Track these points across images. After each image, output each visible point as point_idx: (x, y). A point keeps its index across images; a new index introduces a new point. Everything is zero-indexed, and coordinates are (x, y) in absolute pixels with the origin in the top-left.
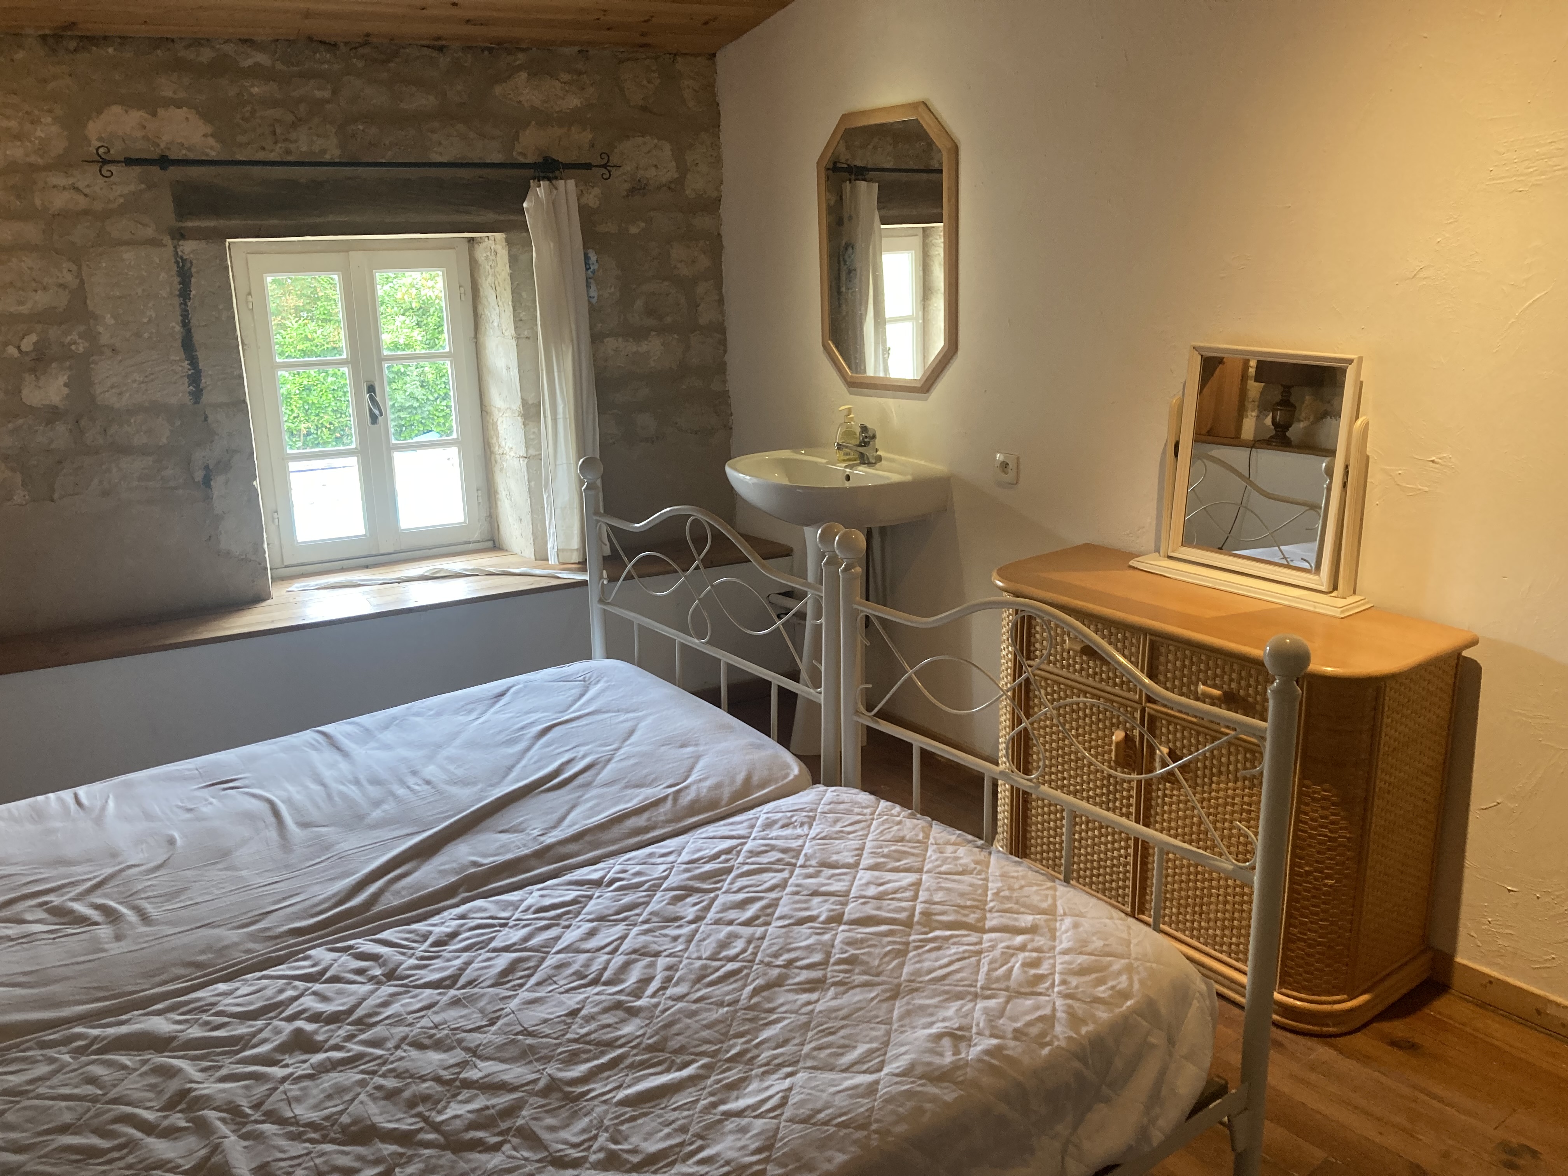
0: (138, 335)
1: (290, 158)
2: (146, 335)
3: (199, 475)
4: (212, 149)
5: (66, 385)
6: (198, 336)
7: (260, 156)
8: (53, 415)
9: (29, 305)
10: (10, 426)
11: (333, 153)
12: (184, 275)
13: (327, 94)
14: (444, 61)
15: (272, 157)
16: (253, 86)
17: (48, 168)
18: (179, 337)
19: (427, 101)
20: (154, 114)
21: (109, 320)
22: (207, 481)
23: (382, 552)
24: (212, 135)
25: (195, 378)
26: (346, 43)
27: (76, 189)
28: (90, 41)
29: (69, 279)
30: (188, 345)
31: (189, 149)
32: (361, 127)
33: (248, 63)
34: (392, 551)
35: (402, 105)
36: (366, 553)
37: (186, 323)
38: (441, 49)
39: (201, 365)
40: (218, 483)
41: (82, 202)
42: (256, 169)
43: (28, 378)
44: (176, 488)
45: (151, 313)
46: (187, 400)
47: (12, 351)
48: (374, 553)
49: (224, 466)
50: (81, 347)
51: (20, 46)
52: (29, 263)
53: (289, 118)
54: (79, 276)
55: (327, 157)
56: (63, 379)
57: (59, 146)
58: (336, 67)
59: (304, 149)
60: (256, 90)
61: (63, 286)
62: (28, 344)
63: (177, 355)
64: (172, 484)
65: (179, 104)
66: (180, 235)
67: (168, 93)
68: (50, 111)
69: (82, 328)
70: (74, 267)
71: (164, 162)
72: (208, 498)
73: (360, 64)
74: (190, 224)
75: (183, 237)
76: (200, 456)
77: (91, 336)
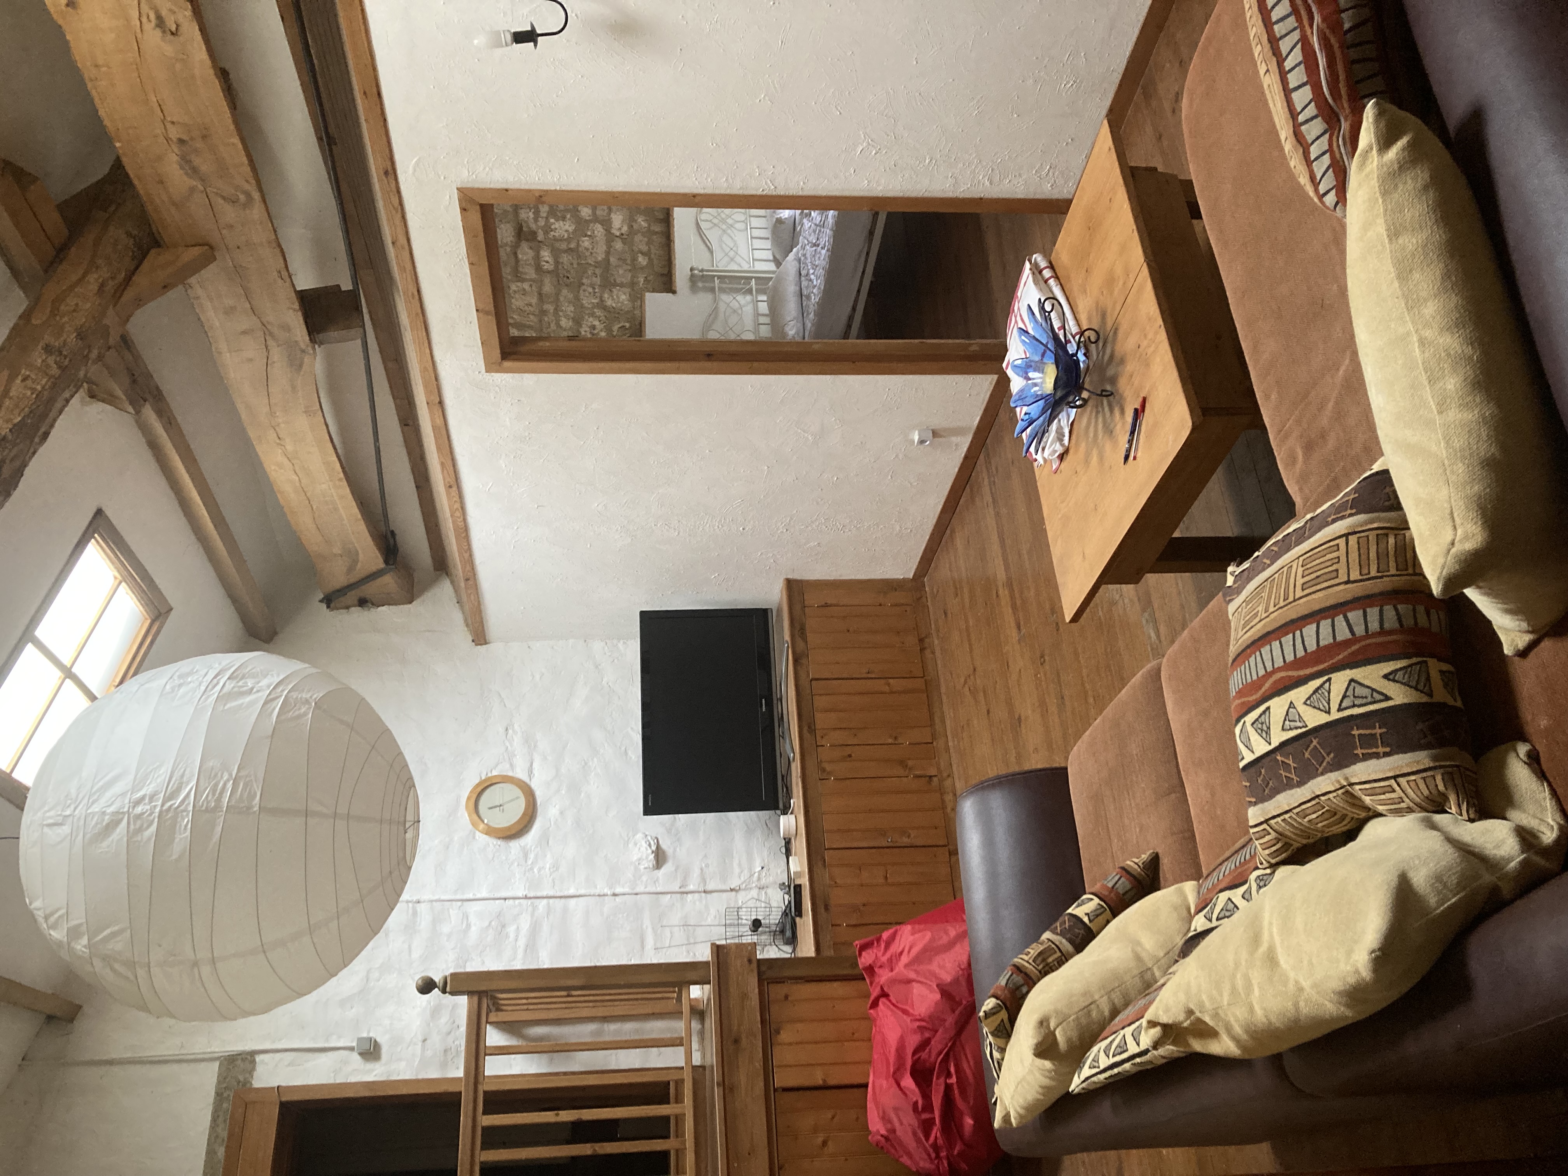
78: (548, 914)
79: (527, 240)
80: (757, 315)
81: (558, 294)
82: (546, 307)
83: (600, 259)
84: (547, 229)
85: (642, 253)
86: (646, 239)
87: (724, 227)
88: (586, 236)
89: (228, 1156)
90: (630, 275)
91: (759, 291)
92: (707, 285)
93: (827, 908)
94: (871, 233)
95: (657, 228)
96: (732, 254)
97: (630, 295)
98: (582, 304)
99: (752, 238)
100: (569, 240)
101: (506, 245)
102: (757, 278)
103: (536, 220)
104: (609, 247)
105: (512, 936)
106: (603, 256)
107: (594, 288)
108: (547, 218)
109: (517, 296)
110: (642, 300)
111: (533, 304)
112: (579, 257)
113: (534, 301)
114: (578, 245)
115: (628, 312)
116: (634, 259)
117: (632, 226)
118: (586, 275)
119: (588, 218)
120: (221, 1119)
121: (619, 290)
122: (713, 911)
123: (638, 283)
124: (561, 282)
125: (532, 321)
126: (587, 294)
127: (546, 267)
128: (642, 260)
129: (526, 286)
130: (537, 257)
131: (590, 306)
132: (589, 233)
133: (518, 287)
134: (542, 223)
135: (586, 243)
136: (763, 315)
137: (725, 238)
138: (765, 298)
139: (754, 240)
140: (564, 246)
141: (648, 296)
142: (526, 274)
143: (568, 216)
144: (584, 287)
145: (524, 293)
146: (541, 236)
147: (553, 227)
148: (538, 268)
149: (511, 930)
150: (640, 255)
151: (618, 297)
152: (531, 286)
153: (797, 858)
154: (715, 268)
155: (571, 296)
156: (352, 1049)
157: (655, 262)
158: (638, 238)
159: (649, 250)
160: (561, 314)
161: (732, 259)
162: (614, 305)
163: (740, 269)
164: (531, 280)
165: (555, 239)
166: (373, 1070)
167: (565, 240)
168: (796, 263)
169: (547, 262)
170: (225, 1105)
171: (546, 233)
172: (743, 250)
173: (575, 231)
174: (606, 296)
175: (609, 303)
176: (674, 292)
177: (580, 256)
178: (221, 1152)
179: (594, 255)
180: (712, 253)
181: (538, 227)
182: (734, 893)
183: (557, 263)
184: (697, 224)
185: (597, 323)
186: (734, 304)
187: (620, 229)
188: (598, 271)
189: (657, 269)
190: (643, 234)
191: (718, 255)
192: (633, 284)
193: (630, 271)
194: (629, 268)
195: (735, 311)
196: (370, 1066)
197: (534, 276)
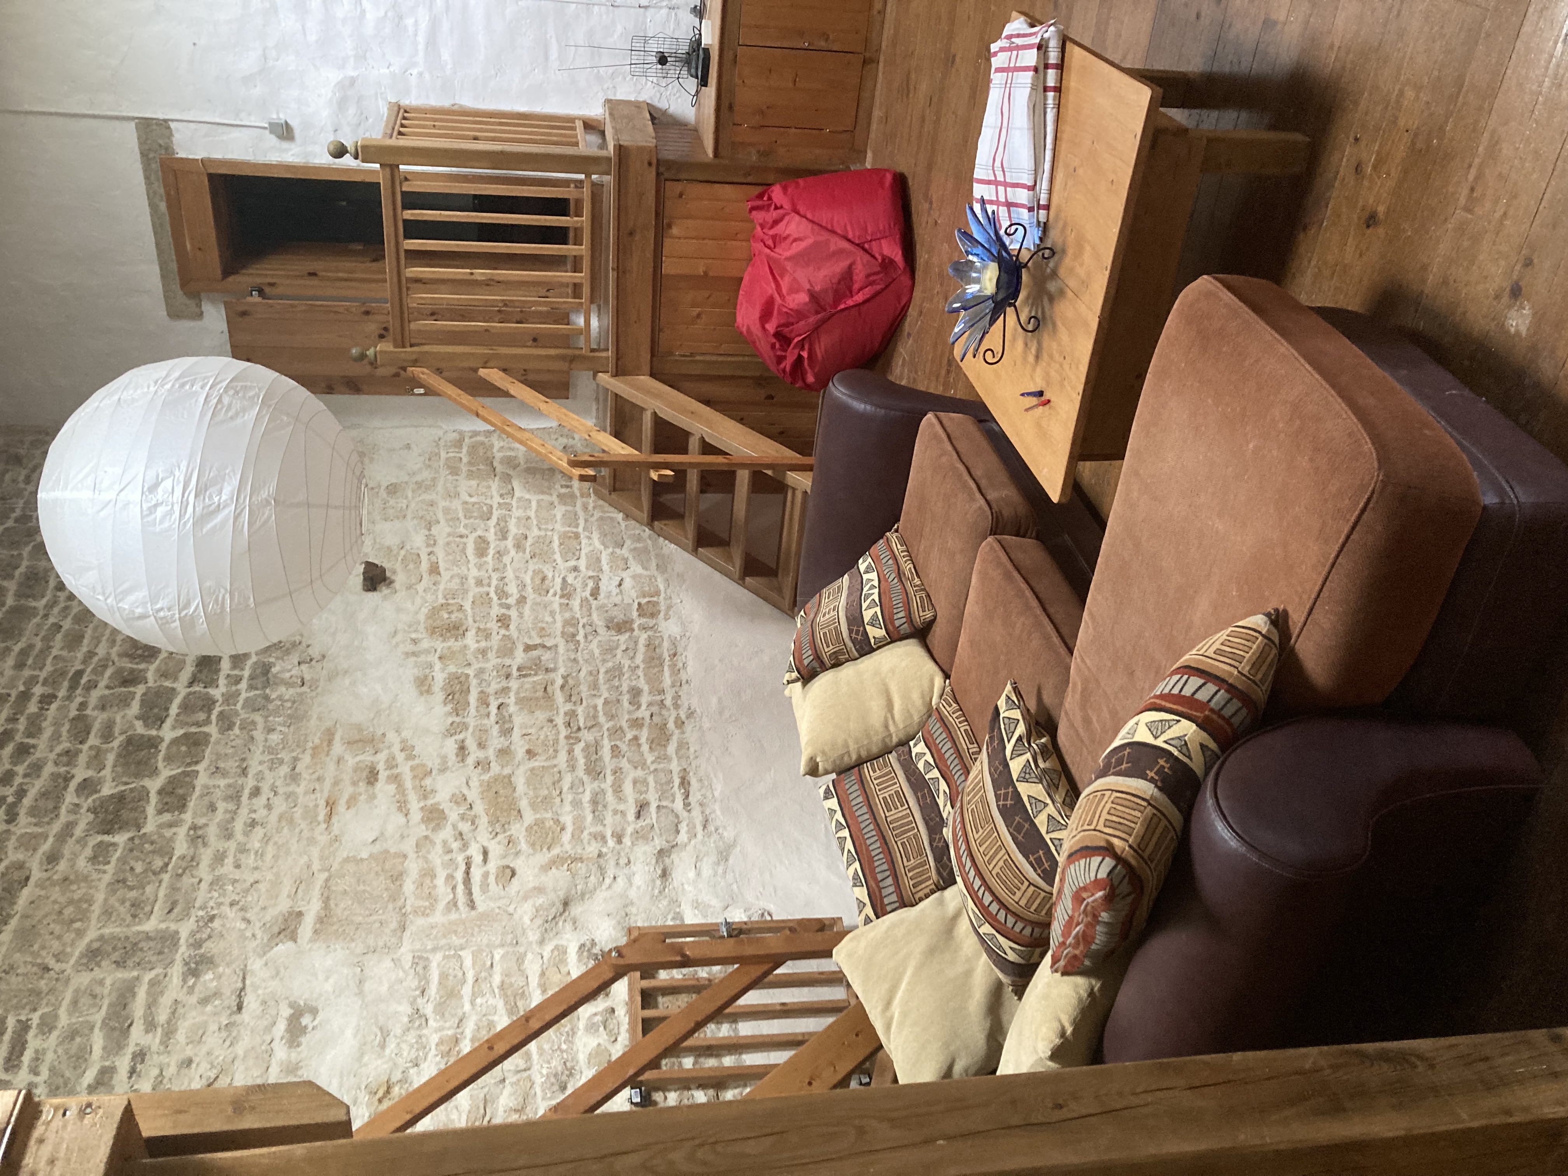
78: (447, 11)
89: (169, 207)
93: (731, 107)
105: (411, 29)
120: (153, 177)
122: (619, 29)
149: (409, 21)
153: (710, 22)
156: (265, 128)
166: (290, 150)
170: (154, 166)
178: (163, 206)
182: (642, 10)
196: (285, 145)
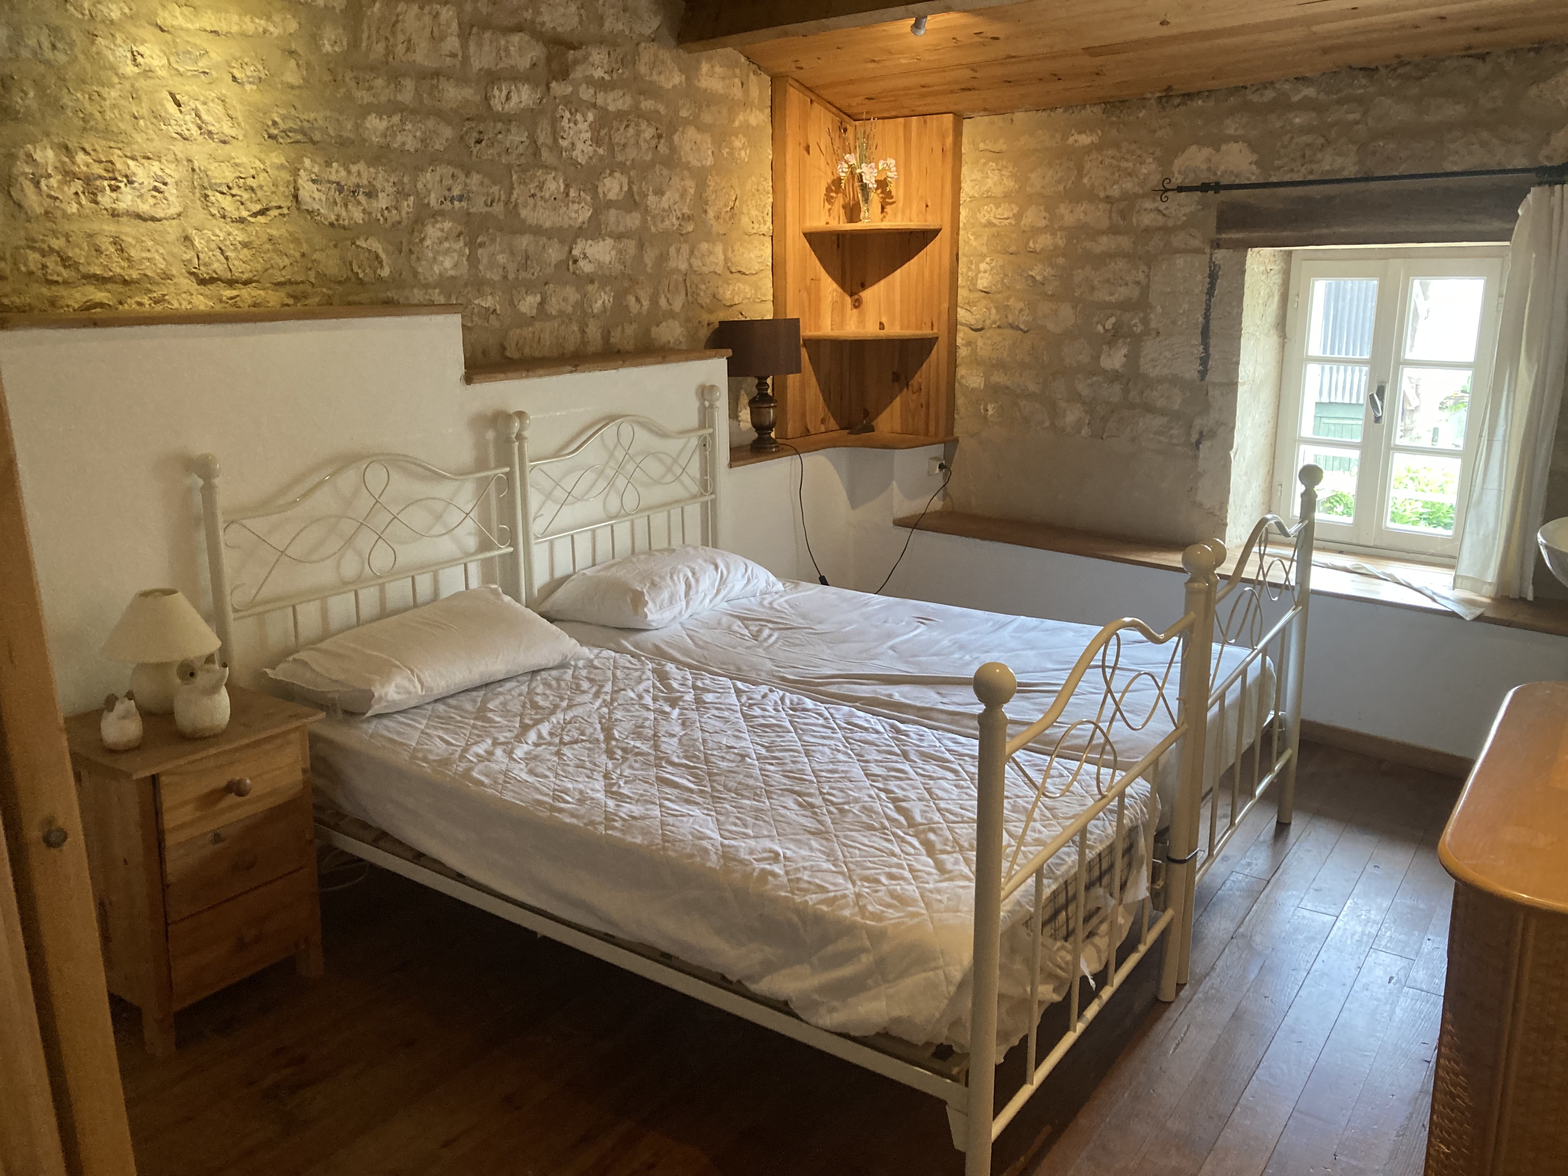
0: (1174, 323)
1: (1311, 177)
2: (1180, 323)
3: (1194, 437)
4: (1252, 174)
5: (1125, 356)
6: (1214, 326)
7: (1287, 178)
8: (1115, 377)
9: (1116, 296)
10: (1089, 381)
11: (1351, 170)
12: (1213, 277)
13: (1356, 116)
14: (1483, 69)
15: (1297, 177)
16: (1296, 116)
17: (1143, 196)
18: (1200, 326)
19: (1454, 111)
20: (1218, 150)
21: (1159, 309)
22: (1198, 443)
23: (1361, 543)
24: (1256, 163)
25: (1204, 361)
26: (1387, 67)
27: (1159, 211)
28: (1189, 96)
29: (1141, 277)
30: (1205, 333)
31: (1237, 176)
32: (1381, 143)
33: (1296, 98)
34: (1371, 544)
35: (1426, 118)
36: (1348, 540)
37: (1207, 317)
38: (1483, 57)
39: (1211, 350)
40: (1205, 446)
41: (1160, 220)
42: (1282, 190)
43: (1105, 348)
44: (1178, 445)
45: (1186, 306)
46: (1196, 375)
47: (1100, 328)
48: (1355, 542)
49: (1212, 434)
50: (1139, 329)
51: (1144, 107)
52: (1121, 264)
53: (1321, 141)
54: (1148, 276)
55: (1346, 174)
56: (1124, 351)
57: (1155, 180)
58: (1371, 89)
59: (1327, 168)
60: (1297, 120)
61: (1138, 283)
62: (1109, 324)
63: (1197, 340)
64: (1175, 441)
65: (1236, 139)
66: (1217, 245)
67: (1231, 131)
68: (1153, 154)
69: (1141, 315)
70: (1147, 270)
71: (1217, 187)
72: (1196, 457)
73: (1393, 84)
74: (1224, 236)
75: (1218, 246)
76: (1198, 422)
77: (1145, 321)
79: (549, 59)
80: (434, 567)
81: (439, 114)
82: (409, 84)
83: (524, 213)
84: (575, 105)
85: (542, 303)
86: (570, 309)
87: (610, 472)
88: (567, 186)
90: (497, 278)
91: (487, 565)
92: (491, 451)
94: (666, 959)
95: (594, 331)
96: (559, 494)
97: (453, 278)
98: (422, 170)
99: (593, 531)
100: (555, 147)
101: (537, 12)
102: (514, 555)
103: (590, 81)
104: (551, 233)
106: (529, 221)
107: (461, 198)
108: (594, 105)
109: (427, 19)
110: (447, 308)
111: (411, 57)
112: (523, 169)
113: (422, 57)
114: (547, 168)
115: (415, 274)
116: (529, 287)
117: (592, 282)
118: (486, 181)
119: (600, 190)
121: (461, 253)
123: (481, 294)
124: (468, 125)
125: (369, 48)
126: (448, 182)
127: (498, 95)
128: (528, 304)
129: (452, 43)
130: (515, 77)
131: (420, 186)
132: (573, 193)
133: (449, 25)
134: (586, 93)
135: (554, 185)
136: (436, 581)
137: (590, 476)
138: (474, 584)
139: (589, 534)
140: (543, 137)
141: (456, 320)
142: (480, 45)
143: (601, 151)
144: (462, 177)
145: (436, 39)
146: (559, 89)
147: (579, 117)
148: (492, 78)
150: (538, 298)
151: (447, 252)
152: (453, 55)
154: (529, 464)
155: (438, 145)
157: (527, 332)
158: (572, 294)
159: (549, 317)
160: (396, 119)
161: (548, 496)
162: (428, 242)
163: (531, 518)
164: (466, 60)
165: (555, 121)
167: (555, 140)
168: (556, 659)
169: (508, 98)
171: (567, 101)
172: (569, 515)
173: (575, 163)
174: (447, 225)
175: (433, 232)
176: (468, 379)
177: (524, 171)
179: (531, 201)
180: (557, 454)
181: (576, 85)
183: (508, 119)
184: (611, 419)
185: (383, 201)
186: (453, 518)
187: (585, 257)
188: (498, 209)
189: (514, 334)
190: (579, 304)
191: (555, 467)
192: (479, 285)
193: (505, 277)
194: (511, 276)
195: (439, 517)
197: (476, 64)
